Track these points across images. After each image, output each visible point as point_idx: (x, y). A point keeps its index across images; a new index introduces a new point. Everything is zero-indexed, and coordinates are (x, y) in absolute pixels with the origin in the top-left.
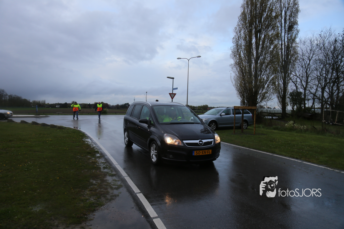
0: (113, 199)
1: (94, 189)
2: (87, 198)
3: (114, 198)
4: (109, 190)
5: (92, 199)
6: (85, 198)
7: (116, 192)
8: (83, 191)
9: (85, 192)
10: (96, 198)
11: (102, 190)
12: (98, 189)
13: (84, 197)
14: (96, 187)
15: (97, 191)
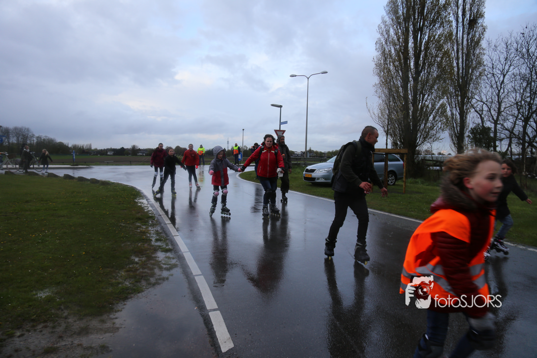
0: (159, 284)
1: (133, 270)
2: (120, 280)
3: (160, 281)
4: (157, 271)
5: (127, 283)
6: (117, 281)
7: (165, 274)
8: (117, 271)
9: (119, 273)
10: (133, 282)
11: (146, 270)
12: (139, 269)
13: (116, 279)
14: (137, 266)
15: (138, 272)
